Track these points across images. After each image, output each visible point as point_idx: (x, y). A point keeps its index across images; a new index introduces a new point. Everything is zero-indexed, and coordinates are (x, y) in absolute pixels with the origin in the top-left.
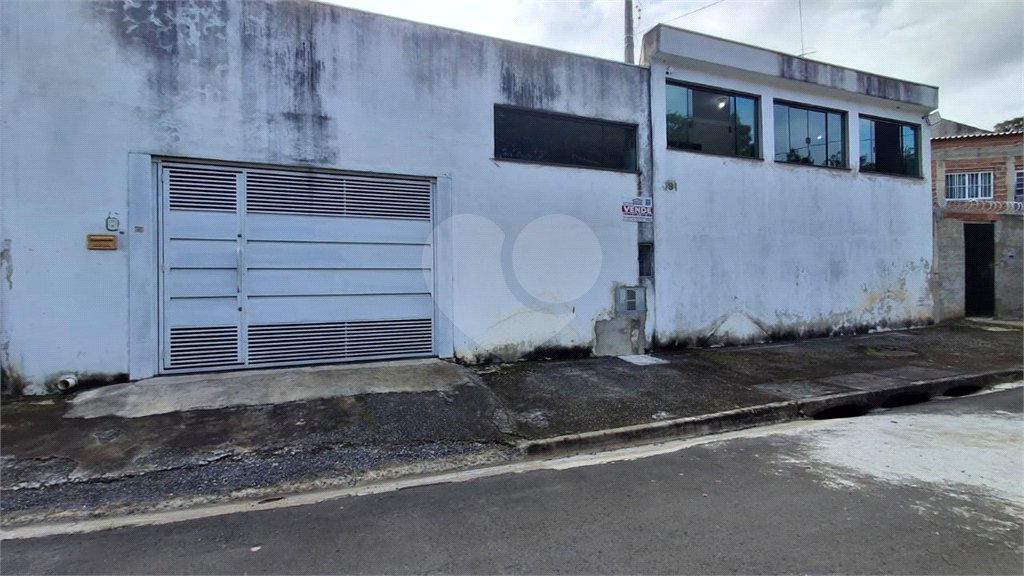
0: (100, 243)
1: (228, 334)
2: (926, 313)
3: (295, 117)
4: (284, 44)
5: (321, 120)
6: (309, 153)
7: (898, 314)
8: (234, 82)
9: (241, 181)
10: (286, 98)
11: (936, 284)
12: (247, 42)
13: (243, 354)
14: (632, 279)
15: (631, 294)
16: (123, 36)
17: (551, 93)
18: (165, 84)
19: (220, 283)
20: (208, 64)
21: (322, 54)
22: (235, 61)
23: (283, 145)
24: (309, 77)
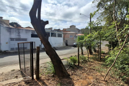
0: (7, 43)
1: (14, 48)
2: (63, 46)
3: (18, 35)
4: (18, 31)
5: (20, 35)
6: (19, 37)
7: (60, 46)
8: (14, 34)
9: (15, 39)
10: (18, 34)
11: (63, 44)
12: (15, 31)
13: (15, 49)
14: (40, 44)
15: (40, 45)
16: (8, 31)
17: (35, 33)
18: (10, 34)
19: (14, 45)
20: (13, 33)
21: (20, 32)
22: (14, 32)
23: (17, 37)
24: (19, 33)
